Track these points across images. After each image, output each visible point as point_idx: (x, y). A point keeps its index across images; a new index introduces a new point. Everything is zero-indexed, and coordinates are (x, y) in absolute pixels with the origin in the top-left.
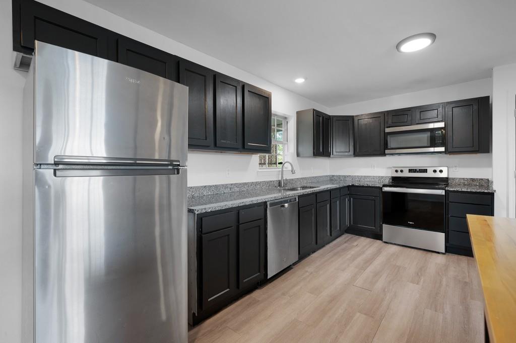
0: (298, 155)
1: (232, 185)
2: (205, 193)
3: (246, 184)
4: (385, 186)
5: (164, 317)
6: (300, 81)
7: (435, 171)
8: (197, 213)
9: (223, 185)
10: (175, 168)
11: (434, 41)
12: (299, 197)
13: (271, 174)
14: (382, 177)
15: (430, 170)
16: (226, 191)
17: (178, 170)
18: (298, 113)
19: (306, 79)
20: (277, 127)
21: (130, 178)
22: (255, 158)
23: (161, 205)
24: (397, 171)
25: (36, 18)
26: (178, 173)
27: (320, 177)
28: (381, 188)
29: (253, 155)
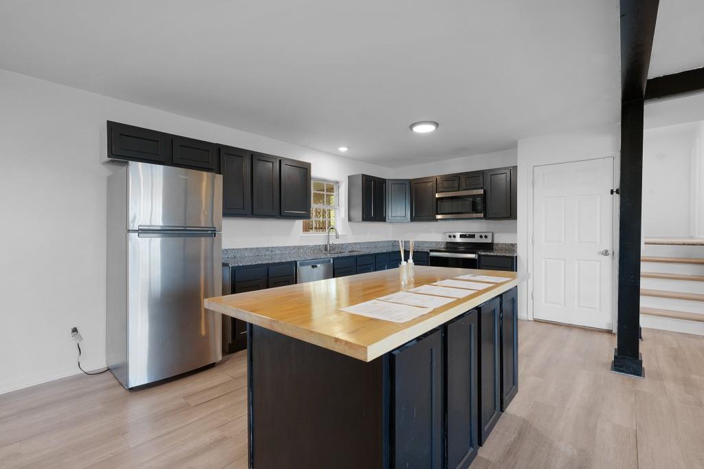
0: (350, 220)
1: (273, 248)
2: (246, 255)
3: (288, 247)
4: (431, 251)
5: (203, 333)
6: (343, 149)
7: (481, 237)
8: (230, 266)
9: (264, 248)
10: (212, 233)
11: (437, 128)
12: (334, 259)
13: (316, 239)
14: (439, 242)
15: (477, 236)
16: (268, 253)
17: (215, 234)
18: (349, 177)
19: (349, 148)
20: (327, 191)
21: (181, 239)
22: (299, 223)
23: (206, 259)
24: (450, 236)
25: (121, 135)
26: (215, 236)
27: (378, 242)
28: (428, 253)
29: (297, 221)
